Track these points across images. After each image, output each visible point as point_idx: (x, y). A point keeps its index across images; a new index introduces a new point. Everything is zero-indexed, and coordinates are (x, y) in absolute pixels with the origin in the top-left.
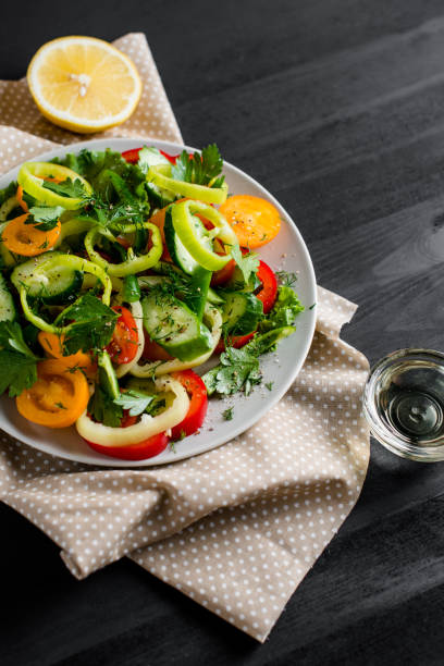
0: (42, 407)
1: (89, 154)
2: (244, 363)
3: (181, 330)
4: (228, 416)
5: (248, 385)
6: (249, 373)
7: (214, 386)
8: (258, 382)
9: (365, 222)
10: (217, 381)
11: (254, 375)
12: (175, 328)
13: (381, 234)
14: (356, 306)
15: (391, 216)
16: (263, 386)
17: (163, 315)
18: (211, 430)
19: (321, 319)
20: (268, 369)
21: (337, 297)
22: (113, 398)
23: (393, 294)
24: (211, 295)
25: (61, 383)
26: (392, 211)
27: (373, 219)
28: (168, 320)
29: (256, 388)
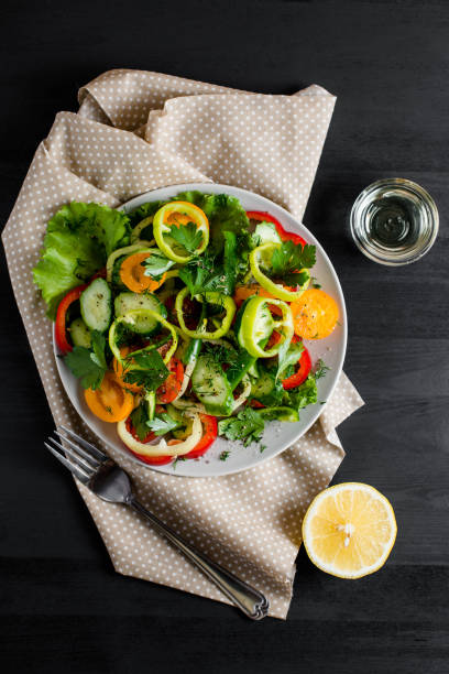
0: (100, 400)
1: (226, 199)
2: (254, 423)
3: (214, 394)
4: (224, 456)
5: (249, 439)
6: (253, 431)
7: (226, 430)
8: (257, 440)
9: (409, 337)
10: (229, 428)
11: (257, 435)
12: (211, 390)
13: (415, 352)
14: (363, 403)
15: (431, 340)
16: (259, 445)
17: (208, 376)
18: (207, 462)
19: (326, 414)
20: (270, 433)
21: (353, 390)
22: (148, 419)
23: (395, 405)
24: (252, 370)
25: (118, 393)
26: (434, 337)
27: (416, 337)
28: (209, 382)
29: (253, 443)
